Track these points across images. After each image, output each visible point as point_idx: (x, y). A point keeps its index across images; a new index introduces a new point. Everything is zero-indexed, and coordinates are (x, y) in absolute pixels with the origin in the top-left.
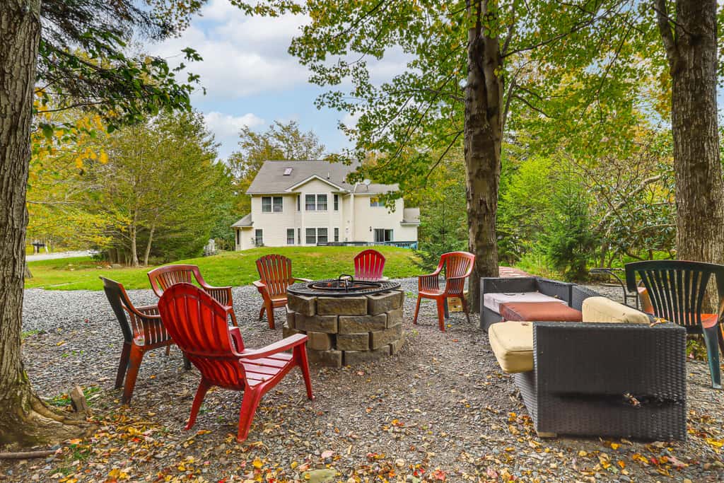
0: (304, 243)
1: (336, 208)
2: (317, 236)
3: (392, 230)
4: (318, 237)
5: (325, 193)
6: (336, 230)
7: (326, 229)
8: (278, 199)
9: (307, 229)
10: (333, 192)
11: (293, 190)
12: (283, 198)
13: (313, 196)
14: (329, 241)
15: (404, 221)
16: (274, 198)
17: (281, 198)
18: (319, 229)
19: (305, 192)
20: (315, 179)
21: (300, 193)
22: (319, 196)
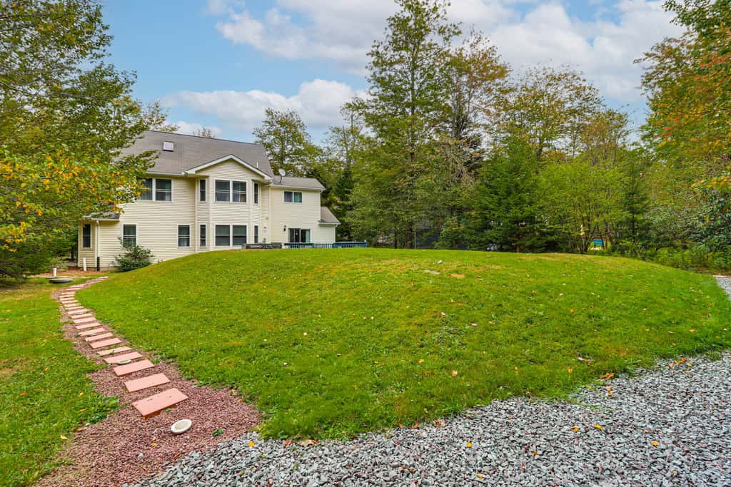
0: (211, 245)
1: (256, 201)
2: (231, 235)
3: (309, 230)
4: (234, 237)
5: (244, 181)
6: (256, 227)
7: (245, 226)
8: (164, 182)
9: (217, 226)
10: (253, 180)
11: (196, 172)
12: (173, 183)
13: (227, 183)
14: (248, 243)
15: (322, 221)
16: (158, 181)
17: (170, 182)
18: (234, 226)
19: (213, 176)
20: (231, 160)
21: (207, 177)
22: (236, 185)
